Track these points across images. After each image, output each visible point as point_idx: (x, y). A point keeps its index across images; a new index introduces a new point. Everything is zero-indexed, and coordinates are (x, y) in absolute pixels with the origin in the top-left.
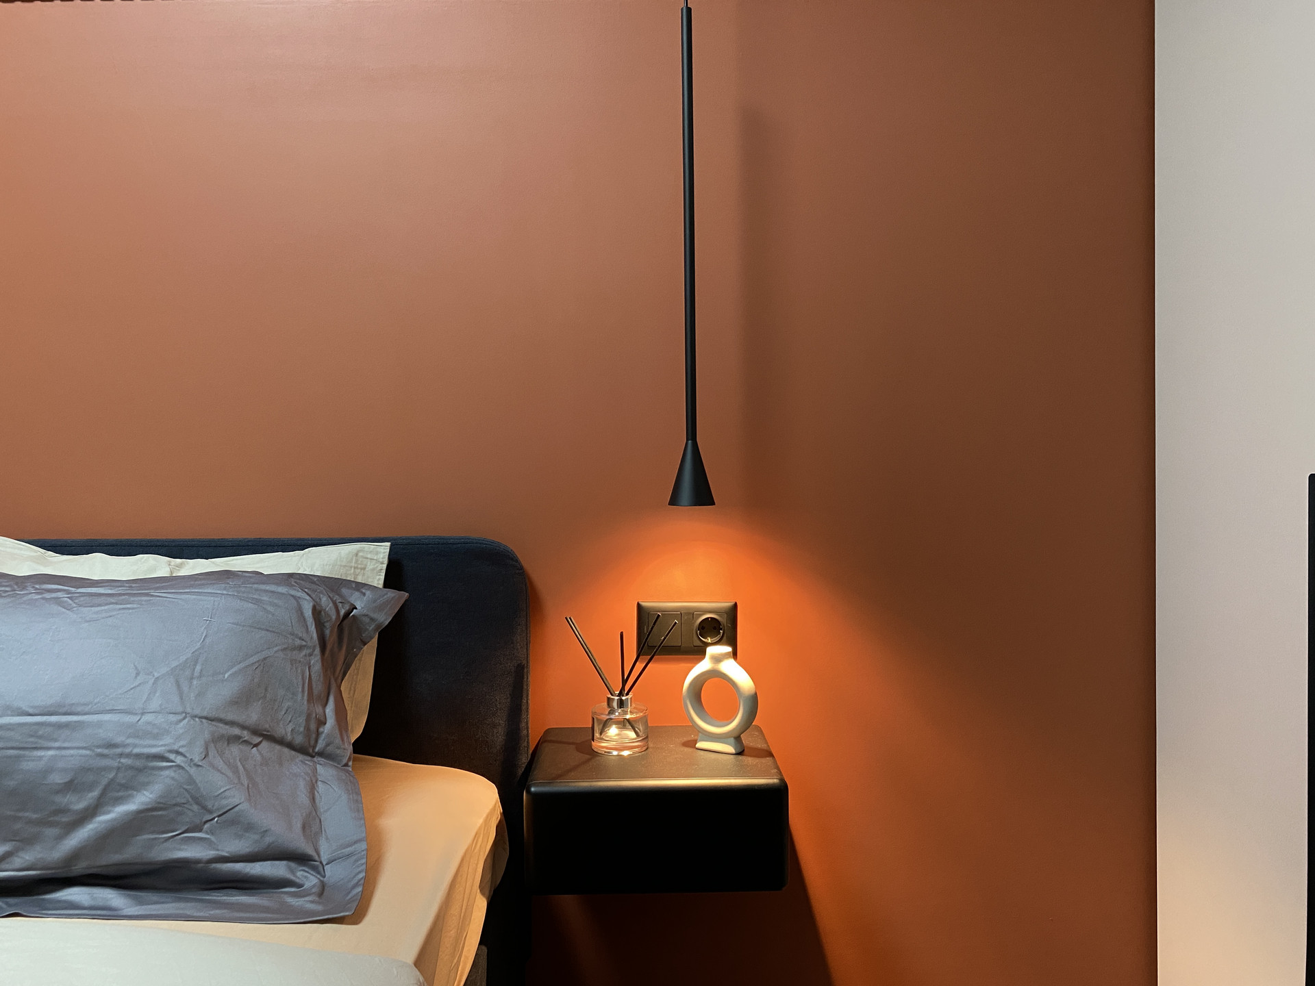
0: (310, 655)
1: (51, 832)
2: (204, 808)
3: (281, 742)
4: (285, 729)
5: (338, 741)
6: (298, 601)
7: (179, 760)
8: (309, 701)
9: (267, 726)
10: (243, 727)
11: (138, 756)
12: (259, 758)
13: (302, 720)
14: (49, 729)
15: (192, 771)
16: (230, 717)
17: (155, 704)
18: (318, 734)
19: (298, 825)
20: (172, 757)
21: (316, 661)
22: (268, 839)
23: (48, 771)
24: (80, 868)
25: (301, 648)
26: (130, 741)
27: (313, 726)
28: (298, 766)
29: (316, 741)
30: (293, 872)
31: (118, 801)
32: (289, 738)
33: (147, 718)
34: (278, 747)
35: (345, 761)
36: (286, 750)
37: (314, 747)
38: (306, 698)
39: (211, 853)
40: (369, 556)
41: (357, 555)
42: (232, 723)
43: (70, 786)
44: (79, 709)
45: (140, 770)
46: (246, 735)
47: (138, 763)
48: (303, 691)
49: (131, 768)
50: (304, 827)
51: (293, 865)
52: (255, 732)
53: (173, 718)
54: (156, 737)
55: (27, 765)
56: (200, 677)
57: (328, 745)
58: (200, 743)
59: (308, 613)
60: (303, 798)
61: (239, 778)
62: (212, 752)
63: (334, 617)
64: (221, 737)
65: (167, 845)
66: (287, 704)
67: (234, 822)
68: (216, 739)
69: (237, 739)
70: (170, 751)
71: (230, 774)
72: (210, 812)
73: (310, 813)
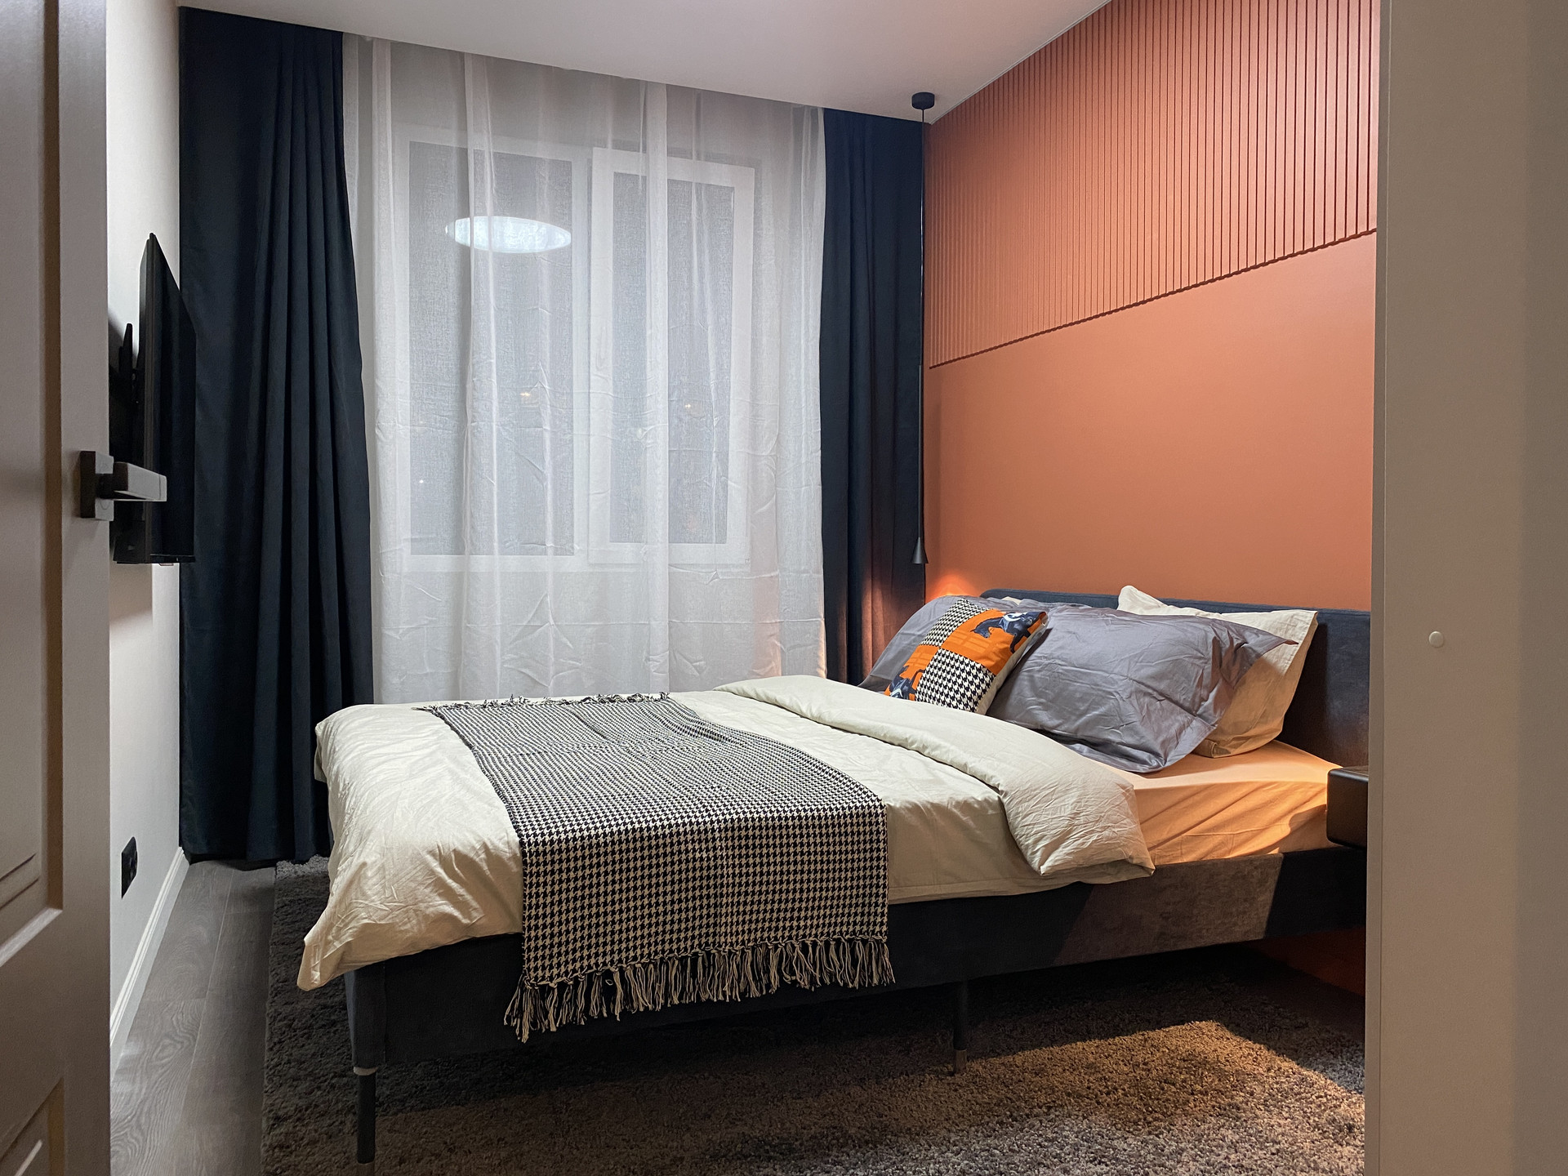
0: (1206, 663)
1: (1073, 718)
2: (1121, 719)
3: (1176, 703)
4: (1180, 698)
5: (1211, 711)
6: (1206, 634)
7: (1117, 696)
8: (1197, 686)
9: (1169, 693)
10: (1154, 690)
11: (1104, 691)
12: (1159, 706)
13: (1191, 695)
14: (1079, 674)
15: (1121, 702)
16: (1149, 683)
17: (1116, 671)
18: (1200, 706)
19: (1161, 739)
20: (1115, 694)
21: (1209, 667)
22: (1143, 741)
23: (1076, 691)
24: (1080, 735)
25: (1200, 658)
26: (1104, 684)
27: (1197, 700)
28: (1183, 717)
29: (1199, 708)
30: (1150, 759)
31: (1095, 709)
32: (1181, 702)
33: (1112, 676)
34: (1173, 705)
35: (1213, 723)
36: (1179, 708)
37: (1197, 711)
38: (1196, 684)
39: (1117, 739)
40: (1301, 618)
41: (1292, 617)
42: (1149, 687)
43: (1081, 700)
44: (1091, 667)
45: (1103, 698)
46: (1155, 694)
47: (1103, 694)
48: (1195, 681)
49: (1101, 696)
50: (1163, 743)
51: (1152, 756)
52: (1161, 694)
53: (1122, 678)
54: (1112, 684)
55: (1071, 688)
56: (1141, 662)
57: (1204, 712)
58: (1129, 690)
59: (1210, 641)
60: (1173, 731)
61: (1141, 711)
62: (1133, 697)
63: (1227, 646)
64: (1141, 691)
65: (1106, 732)
66: (1184, 685)
67: (1131, 729)
68: (1138, 691)
69: (1150, 694)
70: (1116, 692)
71: (1137, 708)
72: (1123, 722)
73: (1172, 738)
